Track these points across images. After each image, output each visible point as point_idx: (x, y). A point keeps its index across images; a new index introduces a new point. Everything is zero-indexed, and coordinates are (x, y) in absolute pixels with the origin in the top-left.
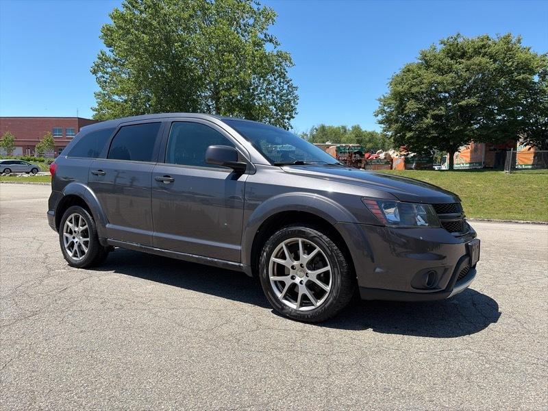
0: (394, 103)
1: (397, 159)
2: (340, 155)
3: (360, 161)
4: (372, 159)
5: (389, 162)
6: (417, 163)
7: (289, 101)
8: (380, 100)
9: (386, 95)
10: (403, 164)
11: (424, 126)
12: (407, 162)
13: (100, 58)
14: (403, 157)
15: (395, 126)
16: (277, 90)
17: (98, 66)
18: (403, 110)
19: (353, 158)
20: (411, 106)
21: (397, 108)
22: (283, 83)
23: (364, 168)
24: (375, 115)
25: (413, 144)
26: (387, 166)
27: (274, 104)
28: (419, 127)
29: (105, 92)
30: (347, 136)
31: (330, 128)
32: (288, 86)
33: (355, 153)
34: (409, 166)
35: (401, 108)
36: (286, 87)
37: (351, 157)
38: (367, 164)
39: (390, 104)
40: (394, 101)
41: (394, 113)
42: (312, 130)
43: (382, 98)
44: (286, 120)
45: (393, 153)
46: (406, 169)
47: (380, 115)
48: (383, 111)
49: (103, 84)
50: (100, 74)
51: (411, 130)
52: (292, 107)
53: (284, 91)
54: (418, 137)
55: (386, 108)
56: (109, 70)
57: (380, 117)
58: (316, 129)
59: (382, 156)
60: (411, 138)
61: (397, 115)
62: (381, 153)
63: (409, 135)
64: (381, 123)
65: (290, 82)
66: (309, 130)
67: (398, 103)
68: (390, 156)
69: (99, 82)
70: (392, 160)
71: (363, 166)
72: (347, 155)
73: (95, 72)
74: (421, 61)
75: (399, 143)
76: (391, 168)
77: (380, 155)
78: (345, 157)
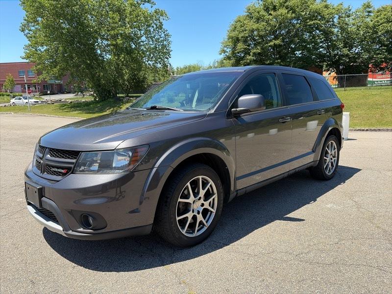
0: (231, 45)
8: (222, 43)
9: (225, 39)
13: (26, 20)
17: (24, 26)
18: (235, 50)
20: (240, 46)
21: (232, 48)
24: (220, 54)
39: (228, 45)
41: (231, 52)
43: (223, 41)
47: (223, 54)
49: (29, 38)
50: (27, 31)
51: (240, 64)
56: (33, 28)
65: (166, 32)
67: (233, 45)
69: (28, 38)
73: (23, 31)
74: (246, 14)
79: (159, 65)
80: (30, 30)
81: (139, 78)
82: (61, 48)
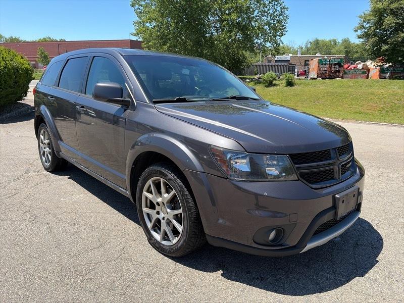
0: (373, 19)
1: (373, 69)
2: (321, 66)
3: (339, 71)
4: (351, 69)
5: (366, 72)
6: (391, 73)
7: (280, 22)
8: (361, 17)
9: (366, 12)
10: (378, 73)
11: (399, 39)
12: (382, 71)
14: (378, 67)
15: (372, 40)
16: (271, 11)
18: (381, 25)
19: (333, 69)
20: (389, 21)
21: (376, 23)
22: (277, 5)
23: (341, 77)
24: (355, 31)
25: (387, 55)
26: (363, 75)
27: (268, 24)
28: (395, 41)
29: (141, 20)
30: (337, 48)
31: (323, 41)
32: (281, 8)
33: (335, 64)
34: (383, 75)
35: (379, 23)
36: (279, 9)
37: (331, 67)
38: (345, 73)
39: (369, 20)
40: (373, 18)
41: (372, 28)
42: (307, 44)
43: (363, 15)
44: (278, 37)
45: (370, 64)
46: (381, 78)
47: (359, 31)
48: (362, 27)
49: (139, 14)
50: (137, 7)
51: (387, 44)
52: (283, 26)
53: (278, 12)
54: (393, 49)
55: (365, 24)
56: (143, 3)
57: (360, 32)
58: (310, 42)
59: (360, 66)
60: (387, 50)
61: (374, 30)
62: (360, 63)
63: (384, 47)
64: (360, 37)
65: (283, 5)
66: (304, 44)
67: (376, 19)
68: (367, 66)
69: (137, 13)
70: (369, 70)
71: (341, 75)
72: (327, 66)
73: (133, 6)
75: (375, 54)
76: (367, 78)
77: (359, 66)
78: (326, 68)
79: (268, 44)
80: (141, 5)
81: (239, 58)
82: (173, 24)
